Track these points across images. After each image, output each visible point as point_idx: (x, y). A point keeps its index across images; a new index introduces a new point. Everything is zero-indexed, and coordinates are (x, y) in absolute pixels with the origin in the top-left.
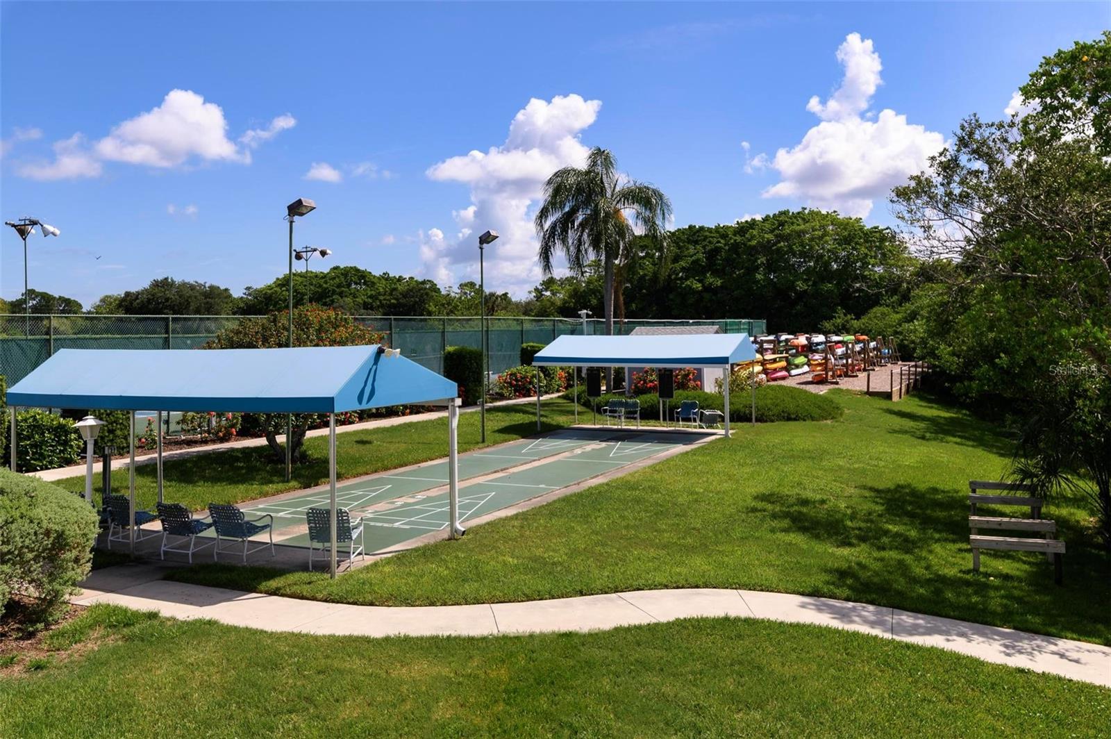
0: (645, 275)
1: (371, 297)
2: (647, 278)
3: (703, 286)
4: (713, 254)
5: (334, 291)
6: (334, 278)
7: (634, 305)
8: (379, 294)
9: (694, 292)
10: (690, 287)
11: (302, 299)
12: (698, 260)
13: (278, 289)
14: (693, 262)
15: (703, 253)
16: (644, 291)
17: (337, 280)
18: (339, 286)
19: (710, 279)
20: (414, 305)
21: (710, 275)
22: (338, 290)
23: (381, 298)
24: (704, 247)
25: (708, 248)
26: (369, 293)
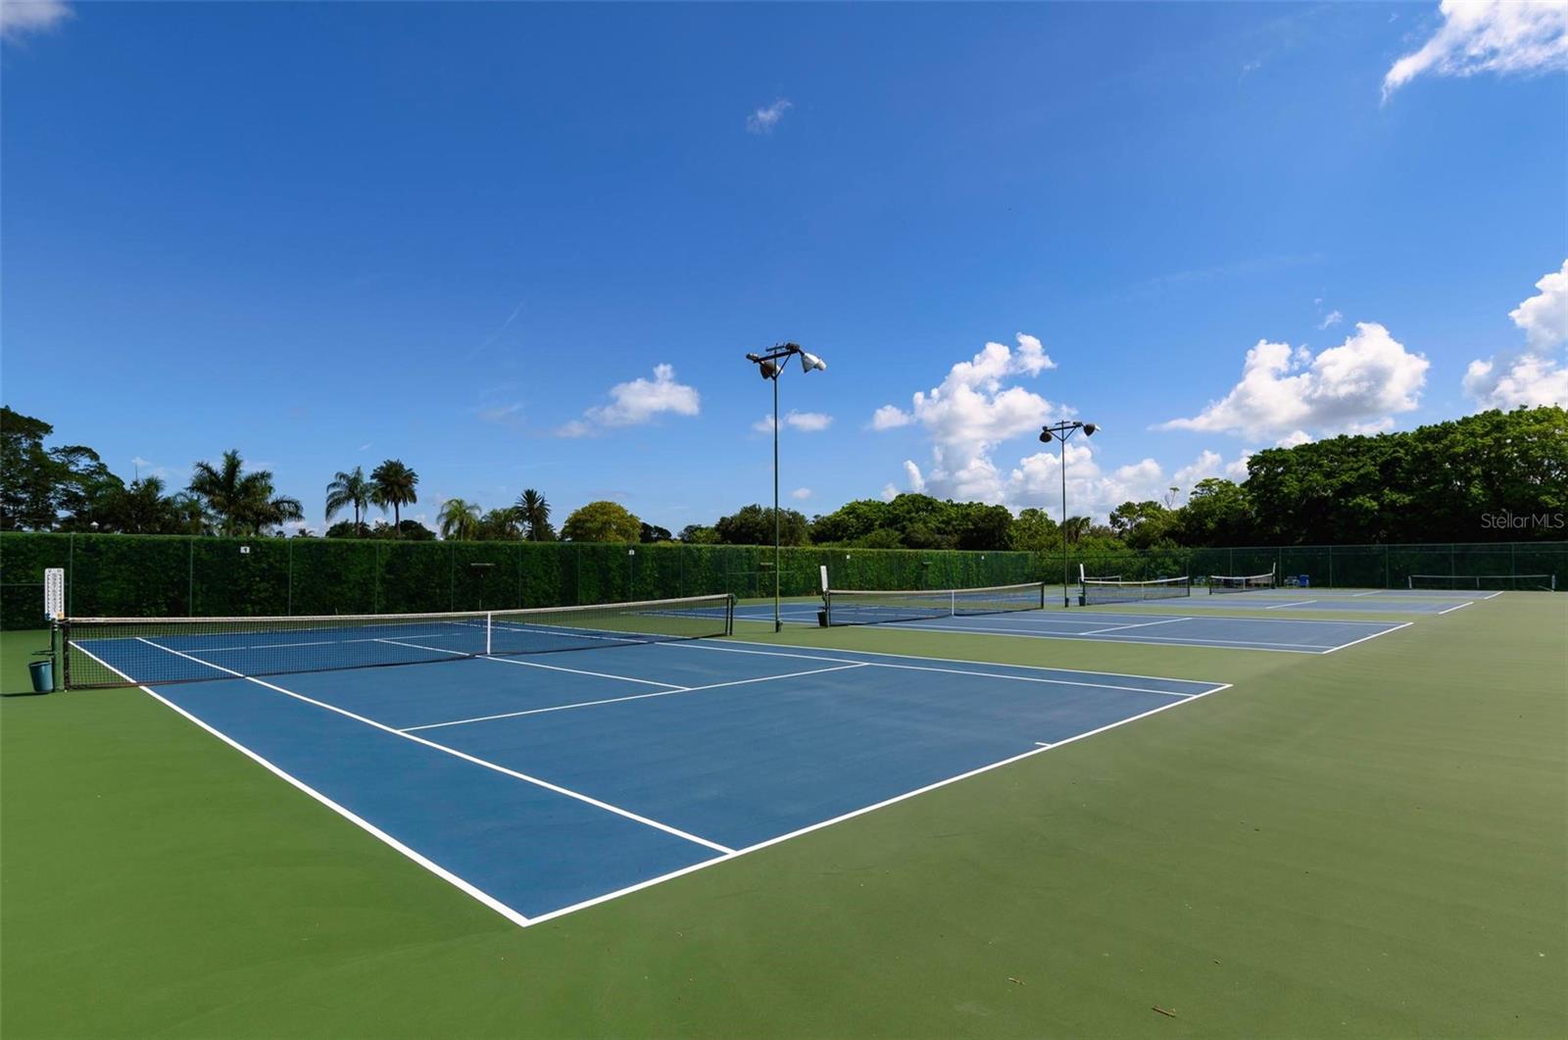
0: (1290, 493)
1: (943, 522)
2: (1293, 496)
3: (1381, 504)
4: (1389, 467)
5: (904, 517)
6: (902, 505)
7: (1278, 529)
8: (952, 519)
9: (1368, 511)
10: (1360, 506)
11: (872, 525)
12: (1368, 474)
13: (846, 517)
14: (1361, 477)
15: (1374, 465)
16: (1290, 511)
17: (906, 506)
18: (909, 512)
19: (1390, 495)
20: (993, 530)
21: (1390, 490)
22: (908, 516)
23: (954, 523)
24: (1373, 458)
25: (1379, 461)
26: (941, 519)
